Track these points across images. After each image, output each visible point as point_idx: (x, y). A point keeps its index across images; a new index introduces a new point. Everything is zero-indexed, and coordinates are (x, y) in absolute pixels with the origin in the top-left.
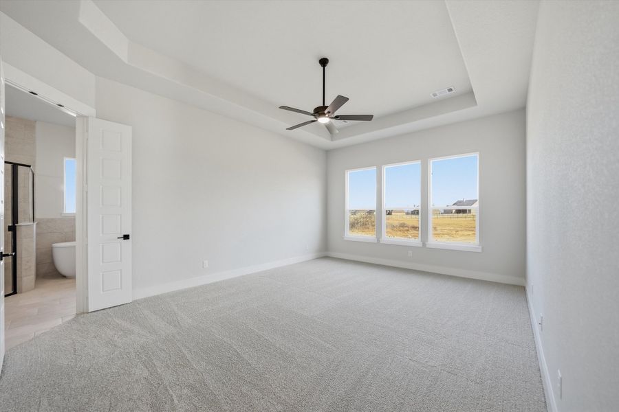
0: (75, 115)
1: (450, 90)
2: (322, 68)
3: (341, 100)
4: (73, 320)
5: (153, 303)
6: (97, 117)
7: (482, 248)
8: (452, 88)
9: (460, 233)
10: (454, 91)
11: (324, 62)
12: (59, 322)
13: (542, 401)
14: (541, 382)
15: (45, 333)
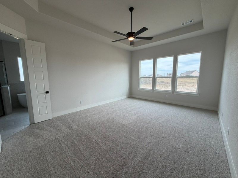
0: (18, 39)
1: (191, 21)
2: (131, 12)
3: (144, 29)
4: (28, 127)
5: (61, 119)
6: (28, 39)
7: (199, 95)
8: (192, 20)
9: (187, 85)
10: (193, 22)
11: (131, 9)
12: (23, 128)
13: (227, 166)
14: (226, 157)
15: (18, 133)
